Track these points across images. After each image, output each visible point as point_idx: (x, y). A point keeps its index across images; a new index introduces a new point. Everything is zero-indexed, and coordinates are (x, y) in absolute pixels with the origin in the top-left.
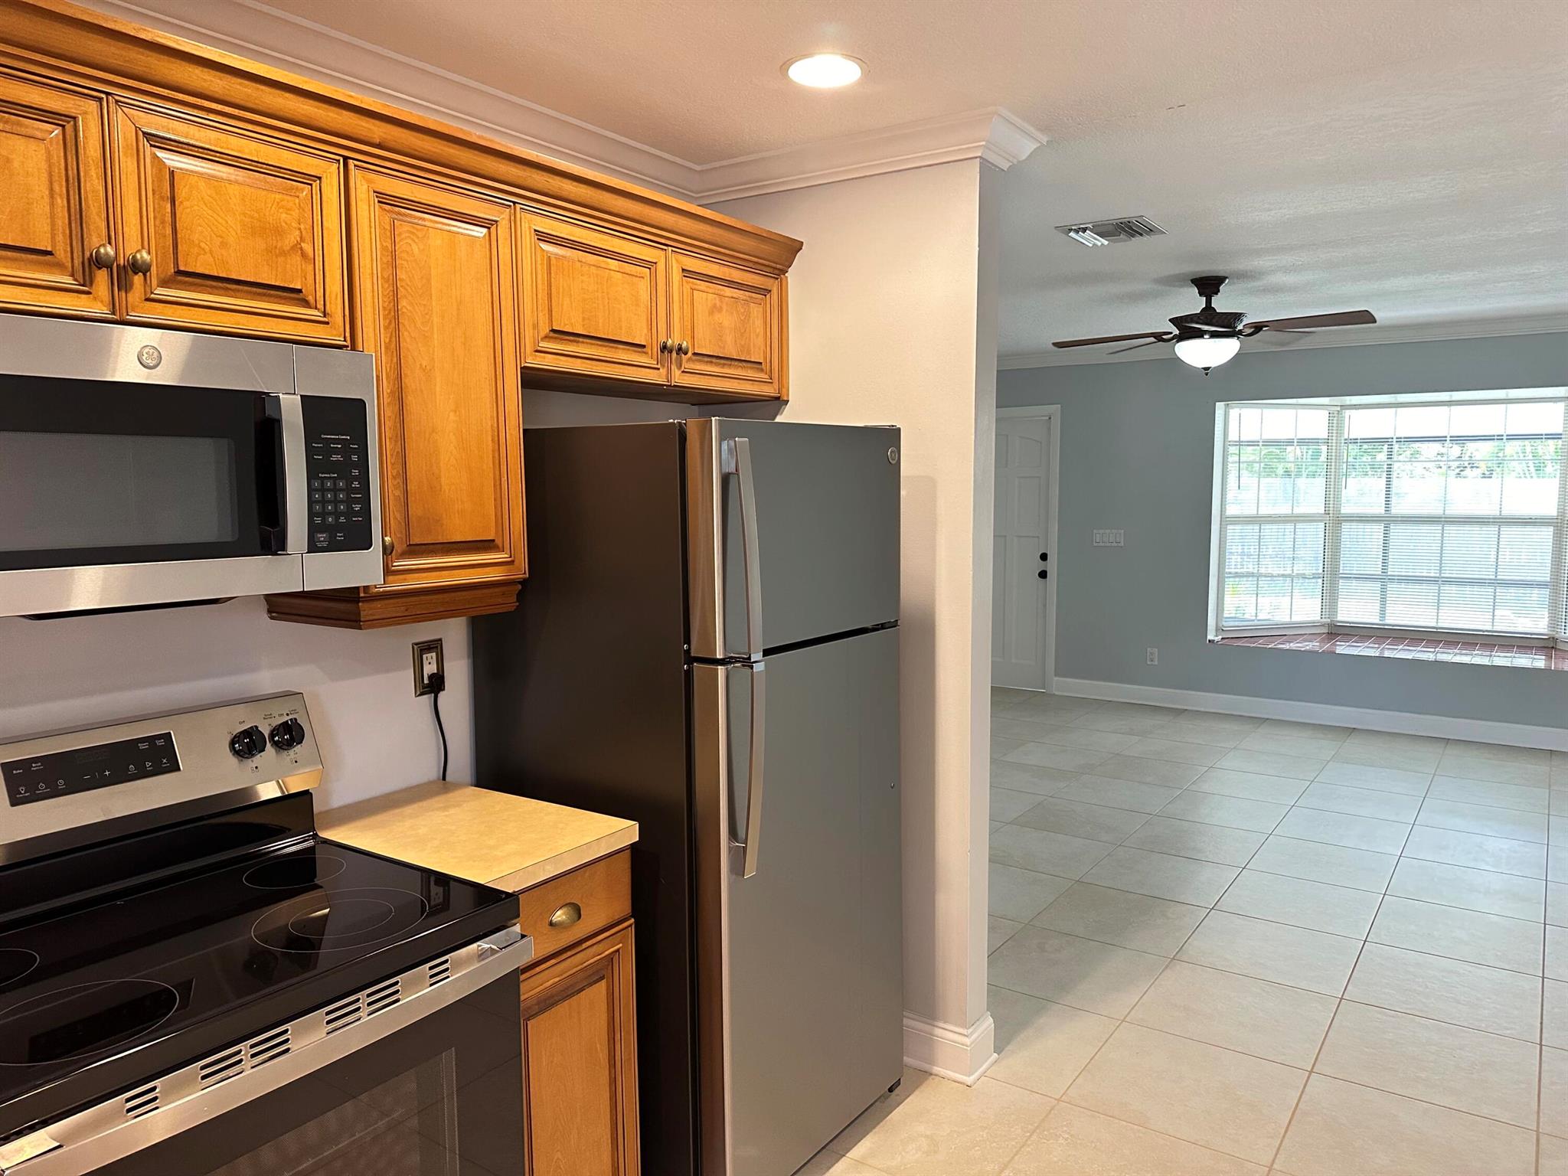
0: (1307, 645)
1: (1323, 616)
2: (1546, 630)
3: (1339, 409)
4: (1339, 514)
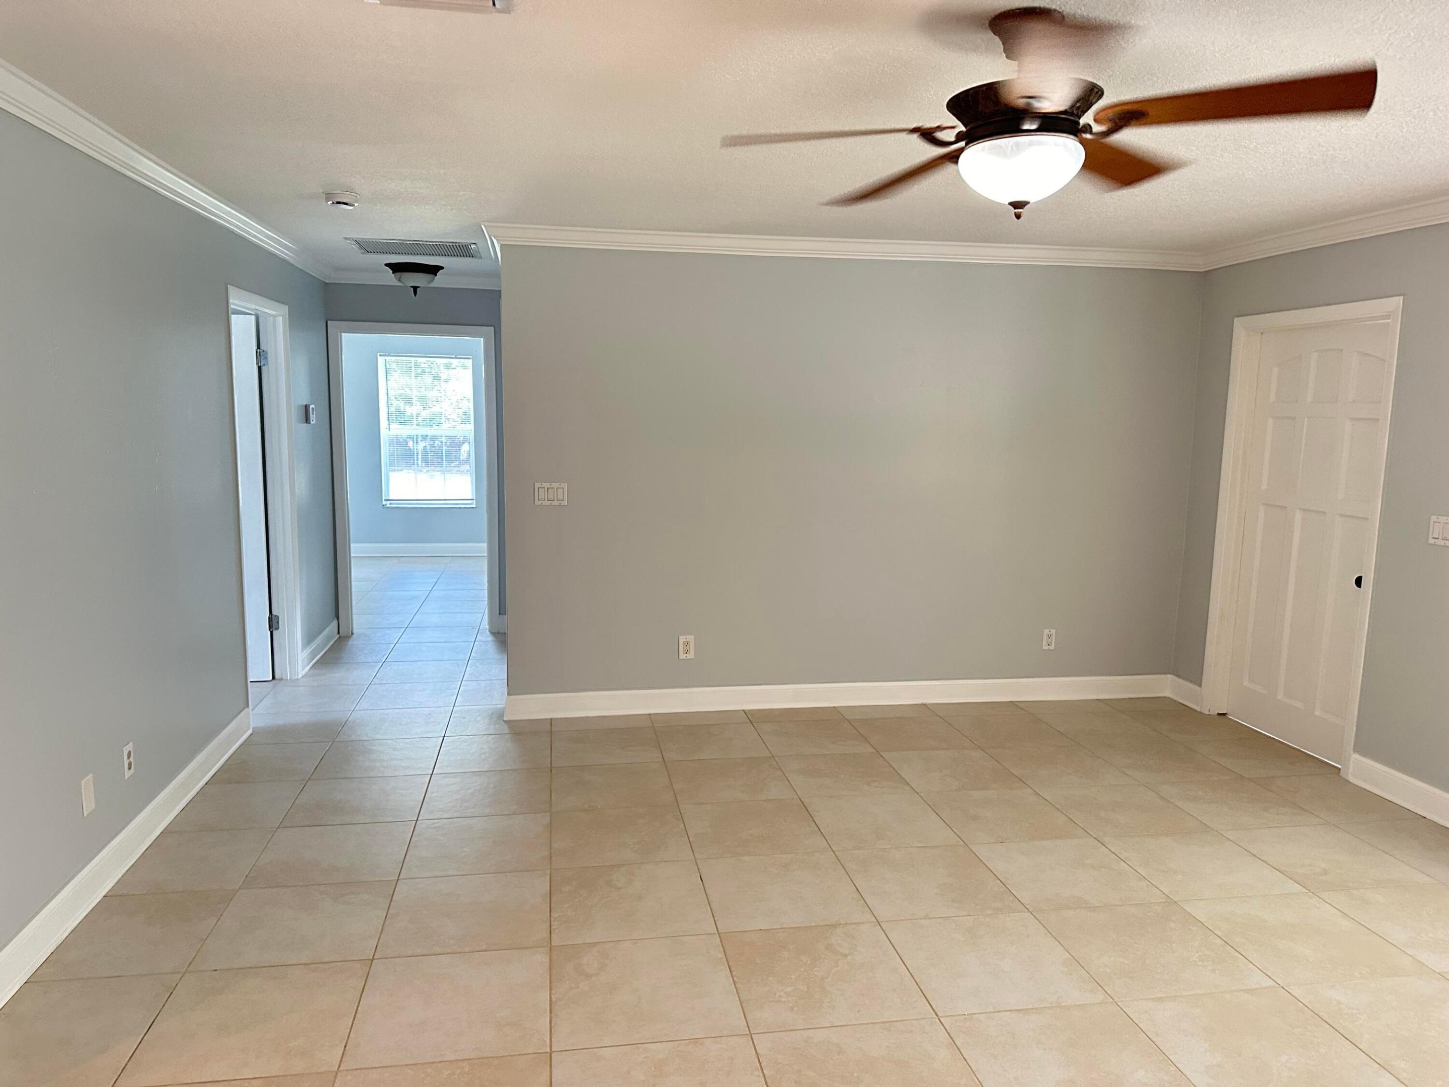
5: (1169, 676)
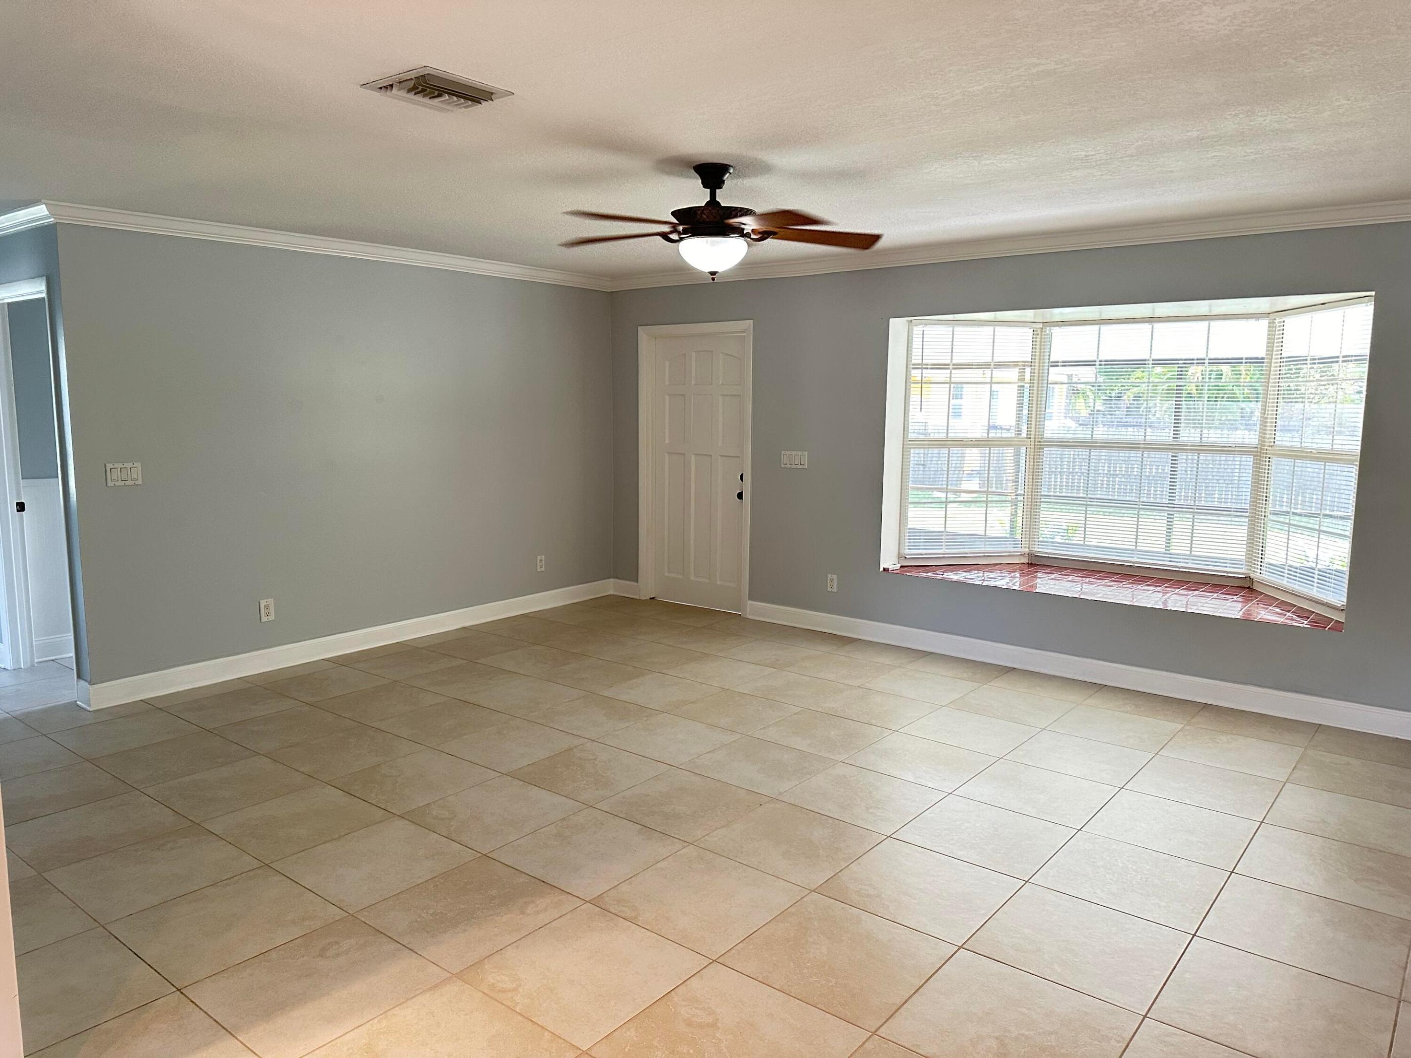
1: (1023, 546)
2: (1242, 569)
3: (1041, 326)
4: (1042, 438)
5: (611, 580)
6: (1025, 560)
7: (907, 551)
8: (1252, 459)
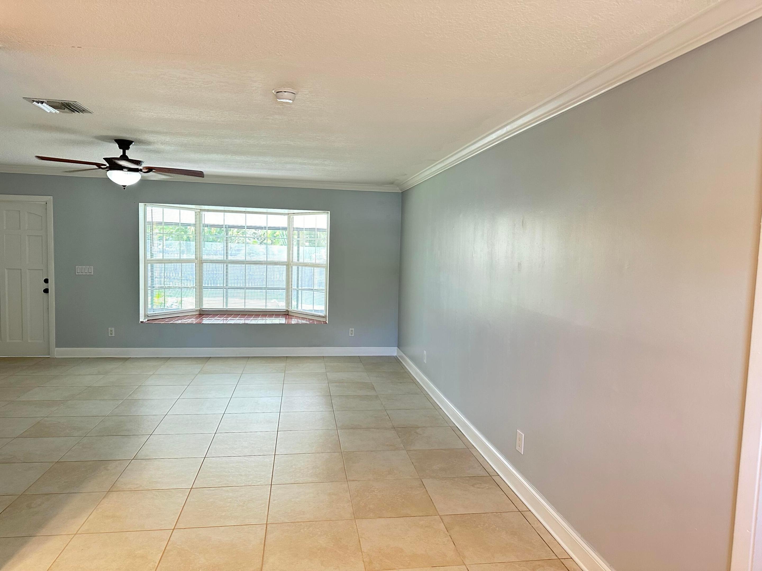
0: (189, 321)
1: (197, 307)
2: (285, 308)
3: (199, 211)
4: (202, 259)
6: (198, 313)
7: (149, 313)
8: (285, 267)
